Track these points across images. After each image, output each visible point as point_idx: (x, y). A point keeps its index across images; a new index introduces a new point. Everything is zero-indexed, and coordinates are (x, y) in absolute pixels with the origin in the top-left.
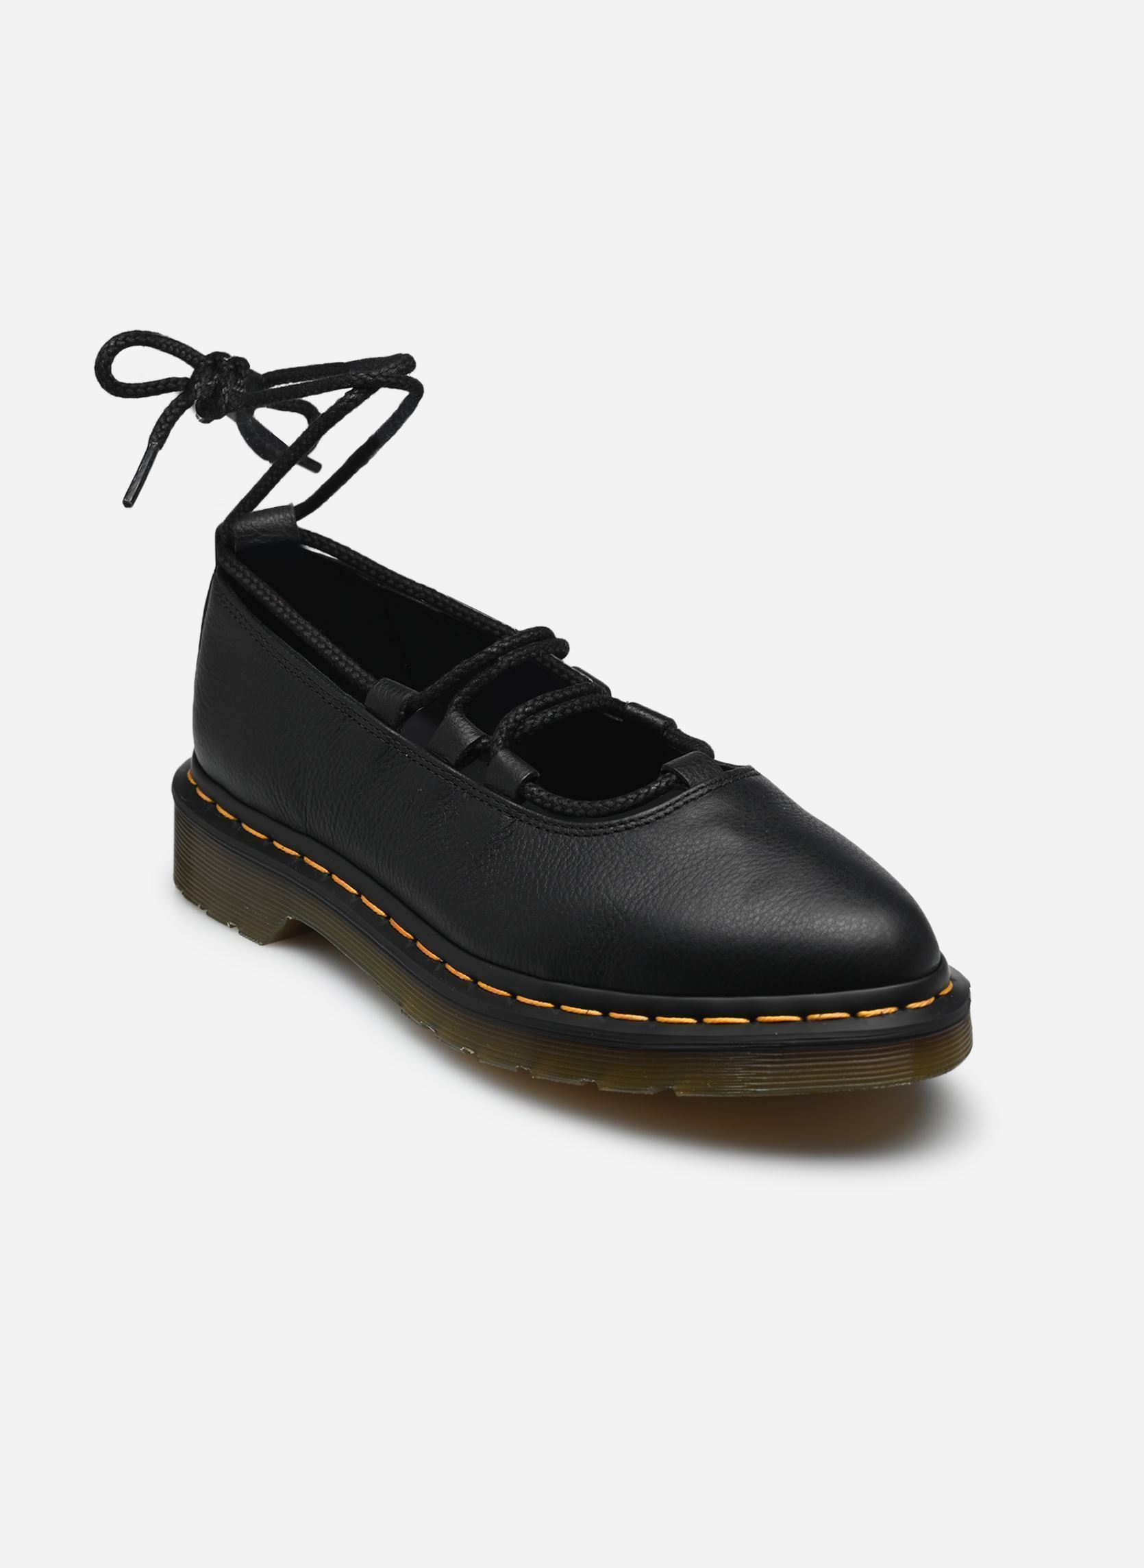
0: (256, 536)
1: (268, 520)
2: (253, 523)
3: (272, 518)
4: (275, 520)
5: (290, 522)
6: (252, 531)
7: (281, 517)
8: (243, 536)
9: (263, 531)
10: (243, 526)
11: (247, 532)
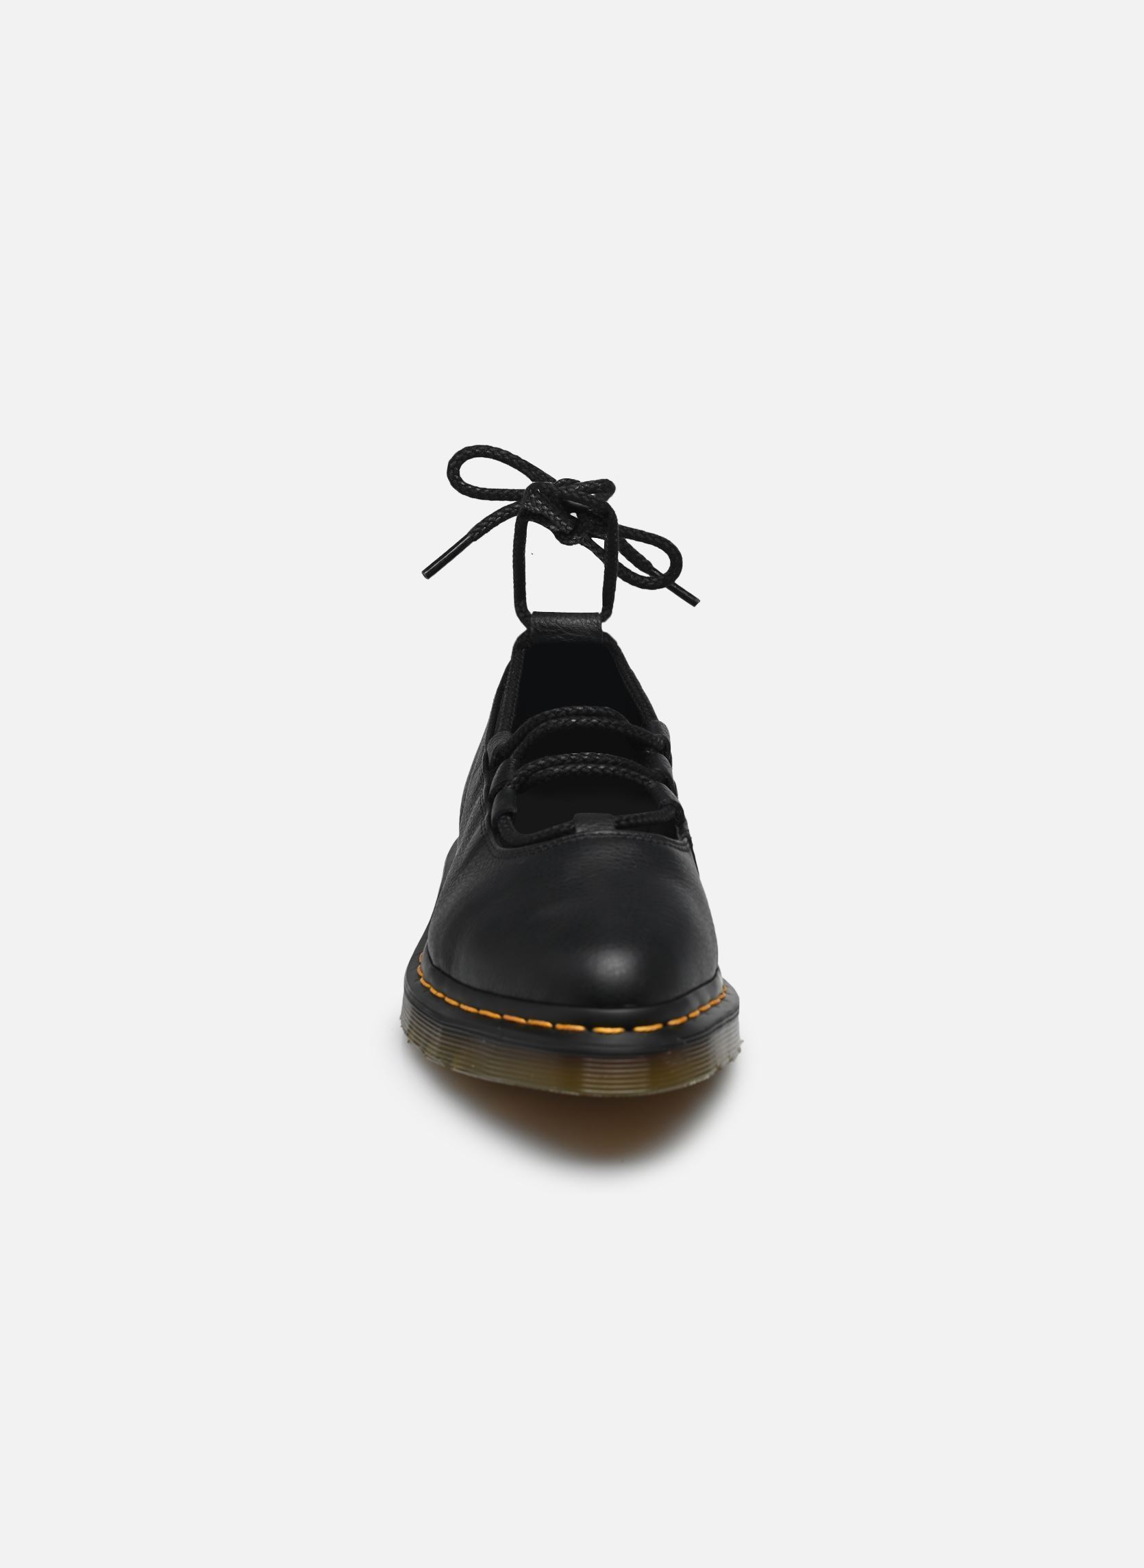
0: (560, 632)
1: (575, 622)
2: (558, 621)
3: (578, 621)
4: (581, 622)
5: (596, 626)
6: (556, 628)
7: (588, 621)
8: (546, 630)
9: (568, 630)
10: (548, 621)
11: (551, 627)
